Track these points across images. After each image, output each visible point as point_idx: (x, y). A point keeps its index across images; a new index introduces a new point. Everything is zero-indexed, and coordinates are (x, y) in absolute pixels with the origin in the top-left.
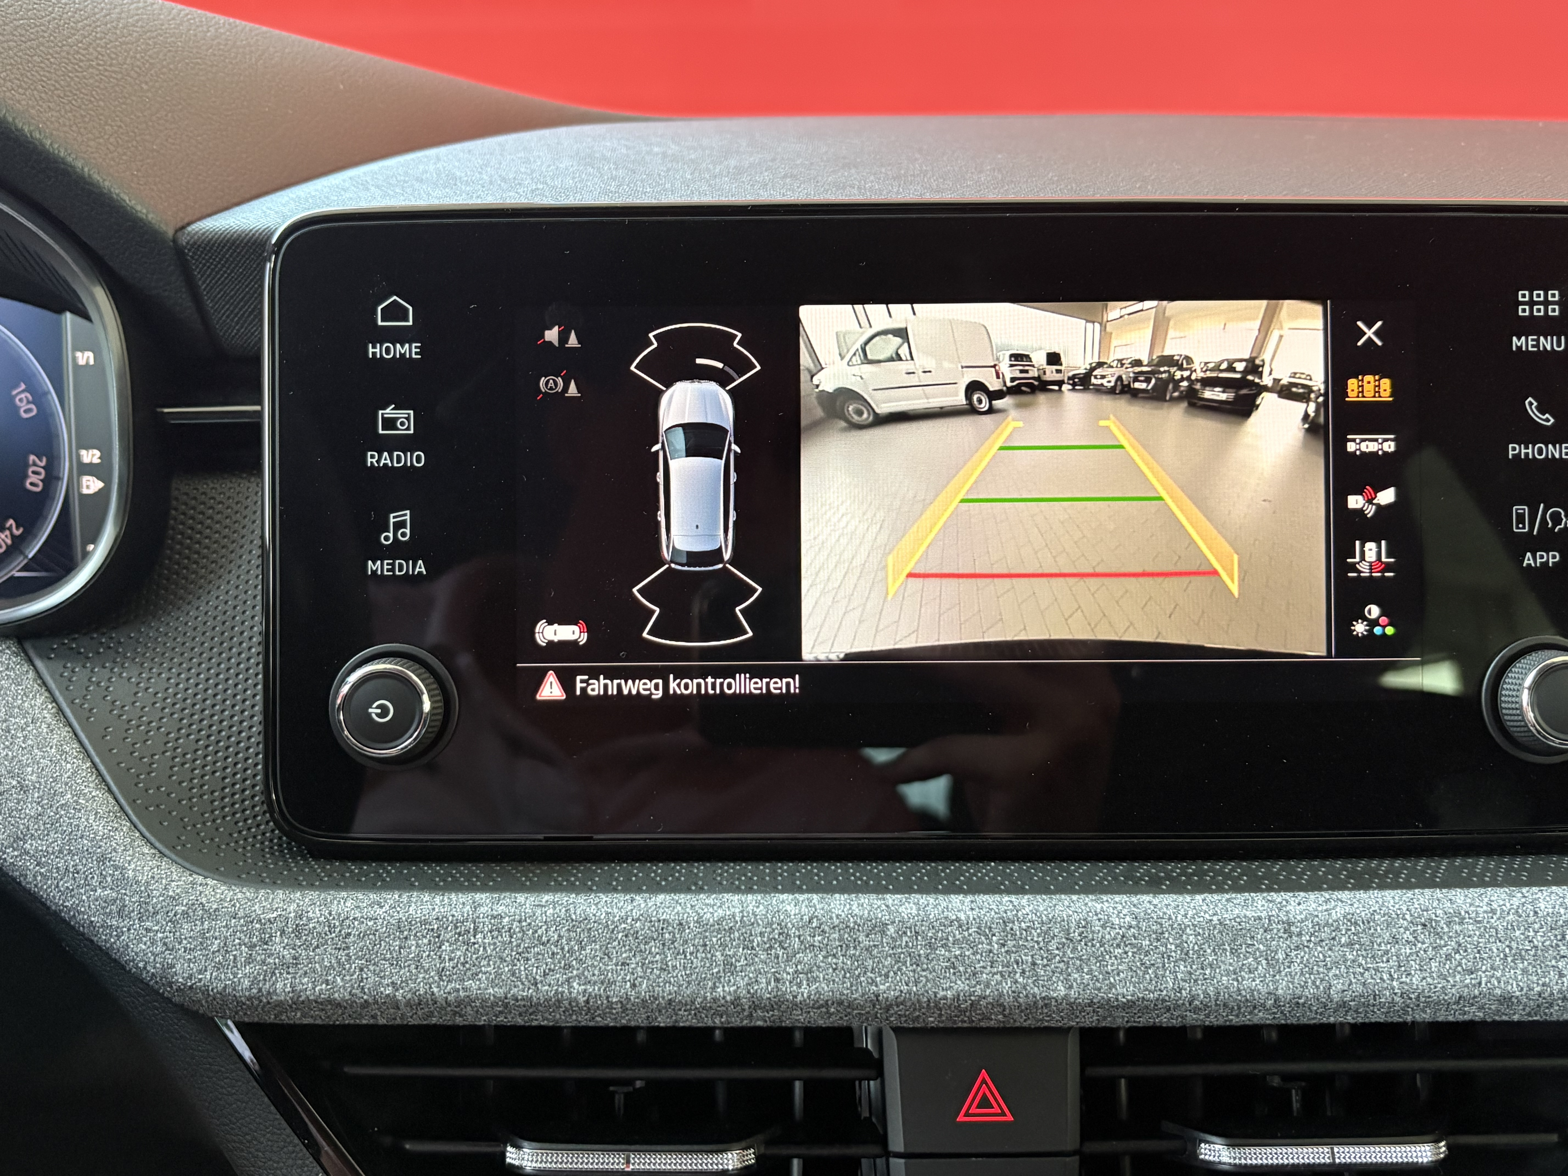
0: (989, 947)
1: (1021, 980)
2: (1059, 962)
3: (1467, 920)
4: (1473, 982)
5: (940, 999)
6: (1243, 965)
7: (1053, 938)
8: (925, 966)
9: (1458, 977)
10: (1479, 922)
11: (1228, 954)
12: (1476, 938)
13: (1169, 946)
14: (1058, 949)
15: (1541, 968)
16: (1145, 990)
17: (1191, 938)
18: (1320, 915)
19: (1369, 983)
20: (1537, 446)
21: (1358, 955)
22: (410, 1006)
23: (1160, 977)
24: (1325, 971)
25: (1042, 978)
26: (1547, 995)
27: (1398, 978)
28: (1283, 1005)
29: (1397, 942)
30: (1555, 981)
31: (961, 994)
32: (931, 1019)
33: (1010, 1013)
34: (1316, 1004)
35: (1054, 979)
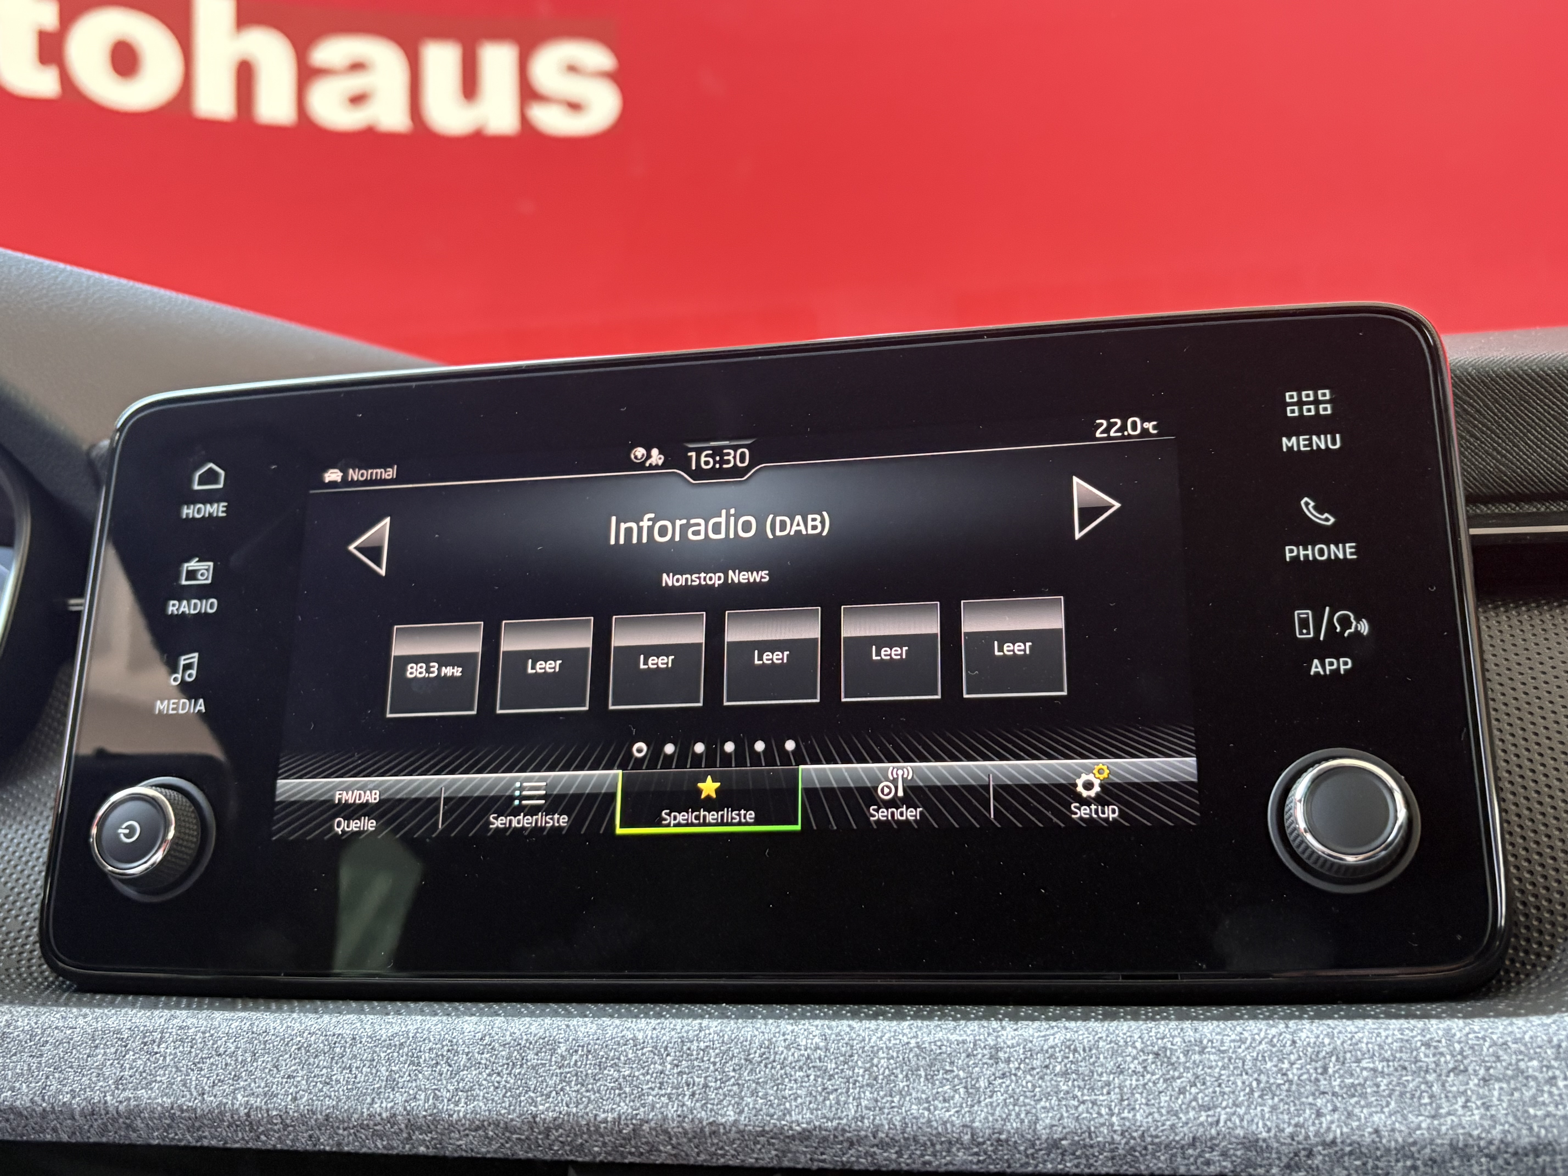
0: (660, 1068)
1: (688, 1103)
2: (734, 1085)
3: (1209, 1049)
4: (1210, 1119)
5: (600, 1122)
6: (938, 1093)
7: (731, 1059)
8: (590, 1086)
9: (1192, 1114)
10: (1223, 1052)
11: (922, 1080)
12: (1217, 1070)
13: (856, 1070)
14: (734, 1070)
15: (1295, 1105)
16: (822, 1118)
17: (882, 1061)
18: (1035, 1040)
19: (1083, 1118)
20: (1318, 547)
21: (1073, 1086)
22: (86, 1117)
23: (842, 1103)
24: (1032, 1103)
25: (712, 1102)
26: (1301, 1138)
27: (1119, 1113)
28: (984, 1143)
29: (1122, 1072)
30: (1311, 1121)
31: (623, 1117)
32: (596, 1149)
33: (679, 1144)
34: (1023, 1142)
35: (725, 1103)
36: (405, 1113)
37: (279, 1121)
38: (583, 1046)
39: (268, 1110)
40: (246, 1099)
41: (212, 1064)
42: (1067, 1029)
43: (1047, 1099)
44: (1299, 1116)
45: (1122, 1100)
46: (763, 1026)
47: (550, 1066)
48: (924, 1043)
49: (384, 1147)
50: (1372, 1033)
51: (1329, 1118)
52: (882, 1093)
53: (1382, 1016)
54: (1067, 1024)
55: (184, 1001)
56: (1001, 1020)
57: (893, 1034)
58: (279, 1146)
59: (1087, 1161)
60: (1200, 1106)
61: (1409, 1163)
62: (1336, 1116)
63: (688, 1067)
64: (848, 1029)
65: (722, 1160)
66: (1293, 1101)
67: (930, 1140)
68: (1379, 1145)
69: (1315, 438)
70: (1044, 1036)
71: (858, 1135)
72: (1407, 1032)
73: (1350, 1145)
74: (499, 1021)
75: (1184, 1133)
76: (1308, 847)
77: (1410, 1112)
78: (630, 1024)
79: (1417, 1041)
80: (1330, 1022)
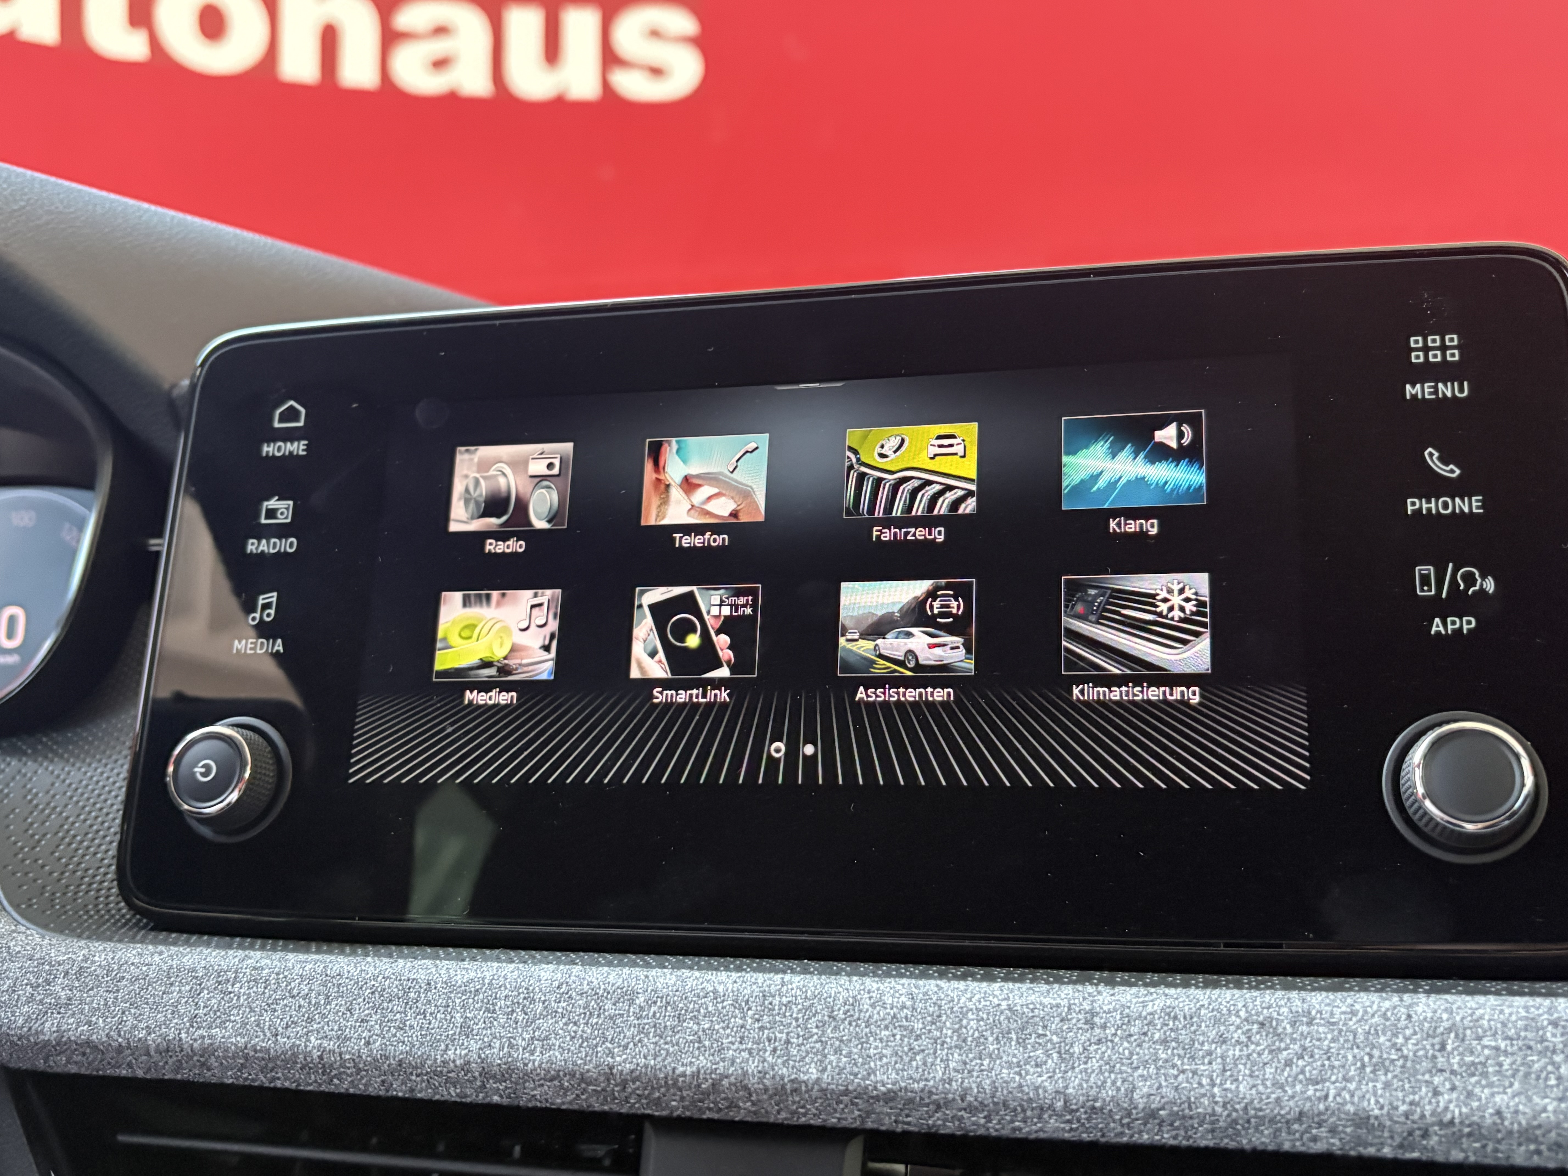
0: (741, 1022)
1: (770, 1059)
2: (816, 1042)
3: (1317, 1021)
5: (679, 1076)
6: (1030, 1057)
7: (814, 1015)
8: (669, 1039)
9: (1298, 1088)
10: (1333, 1024)
11: (1013, 1043)
12: (1326, 1043)
13: (945, 1031)
14: (817, 1027)
15: (1410, 1082)
16: (908, 1079)
17: (972, 1023)
18: (1133, 1006)
19: (1183, 1088)
20: (1441, 500)
21: (1173, 1054)
22: (161, 1054)
23: (929, 1065)
24: (1129, 1070)
25: (794, 1058)
26: (1416, 1117)
27: (1221, 1084)
28: (1077, 1110)
29: (1224, 1042)
30: (1427, 1100)
31: (702, 1071)
32: (674, 1103)
33: (759, 1101)
34: (1119, 1111)
35: (807, 1060)
36: (479, 1061)
37: (352, 1065)
38: (662, 998)
39: (340, 1054)
40: (319, 1042)
41: (286, 1005)
42: (1166, 995)
43: (1145, 1067)
44: (1414, 1093)
45: (1224, 1070)
46: (848, 983)
47: (628, 1016)
48: (1015, 1005)
49: (457, 1095)
50: (1494, 1010)
51: (1446, 1097)
52: (971, 1056)
53: (1504, 992)
54: (1167, 991)
55: (259, 942)
56: (1097, 985)
57: (983, 995)
58: (351, 1091)
59: (1186, 1132)
60: (1307, 1079)
61: (1532, 1147)
62: (1454, 1095)
63: (769, 1022)
64: (936, 989)
65: (803, 1119)
66: (1408, 1078)
67: (1021, 1106)
68: (1500, 1127)
69: (1440, 385)
70: (1143, 1002)
71: (946, 1098)
72: (1532, 1010)
73: (1469, 1126)
74: (577, 969)
75: (1290, 1107)
76: (1426, 813)
77: (1535, 1094)
78: (710, 977)
79: (1544, 1020)
80: (1447, 997)
